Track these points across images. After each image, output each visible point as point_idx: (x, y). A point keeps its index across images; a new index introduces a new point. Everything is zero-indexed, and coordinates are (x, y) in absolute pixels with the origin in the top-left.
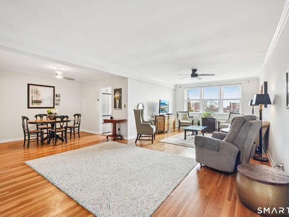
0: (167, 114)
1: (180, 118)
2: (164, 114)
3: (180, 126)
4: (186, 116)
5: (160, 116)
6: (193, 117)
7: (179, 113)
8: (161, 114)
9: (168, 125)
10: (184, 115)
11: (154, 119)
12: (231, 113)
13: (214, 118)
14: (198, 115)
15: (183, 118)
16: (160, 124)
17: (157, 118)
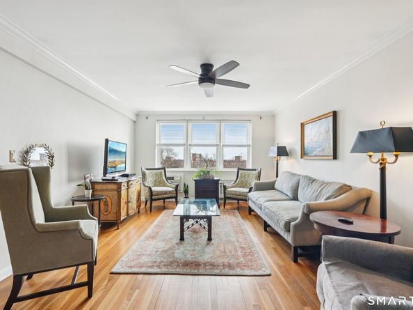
0: (123, 176)
1: (149, 182)
2: (116, 175)
3: (152, 200)
4: (162, 177)
5: (106, 182)
6: (172, 178)
7: (147, 172)
8: (109, 176)
9: (128, 202)
10: (156, 175)
11: (88, 194)
12: (239, 169)
13: (216, 178)
14: (182, 174)
15: (155, 181)
16: (106, 204)
17: (98, 187)
